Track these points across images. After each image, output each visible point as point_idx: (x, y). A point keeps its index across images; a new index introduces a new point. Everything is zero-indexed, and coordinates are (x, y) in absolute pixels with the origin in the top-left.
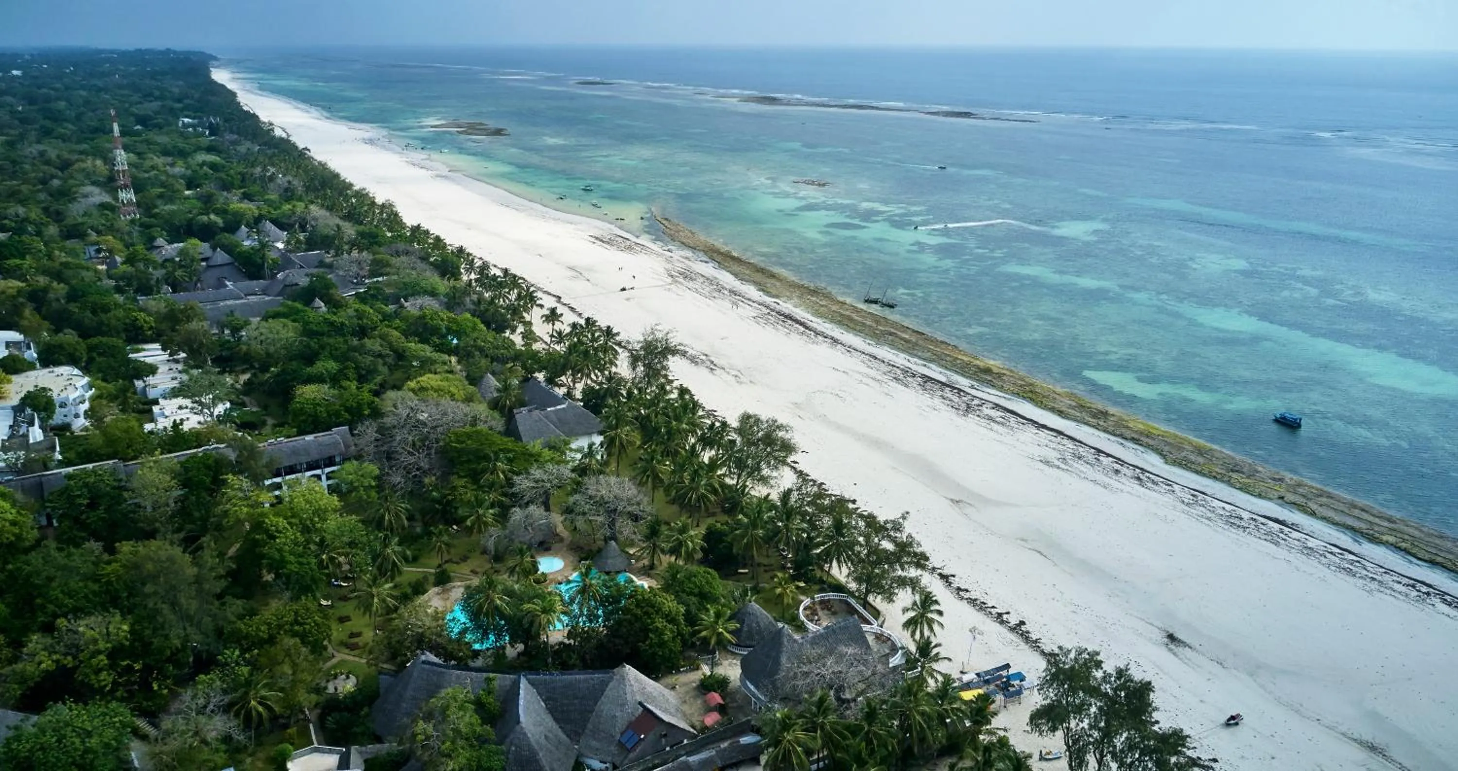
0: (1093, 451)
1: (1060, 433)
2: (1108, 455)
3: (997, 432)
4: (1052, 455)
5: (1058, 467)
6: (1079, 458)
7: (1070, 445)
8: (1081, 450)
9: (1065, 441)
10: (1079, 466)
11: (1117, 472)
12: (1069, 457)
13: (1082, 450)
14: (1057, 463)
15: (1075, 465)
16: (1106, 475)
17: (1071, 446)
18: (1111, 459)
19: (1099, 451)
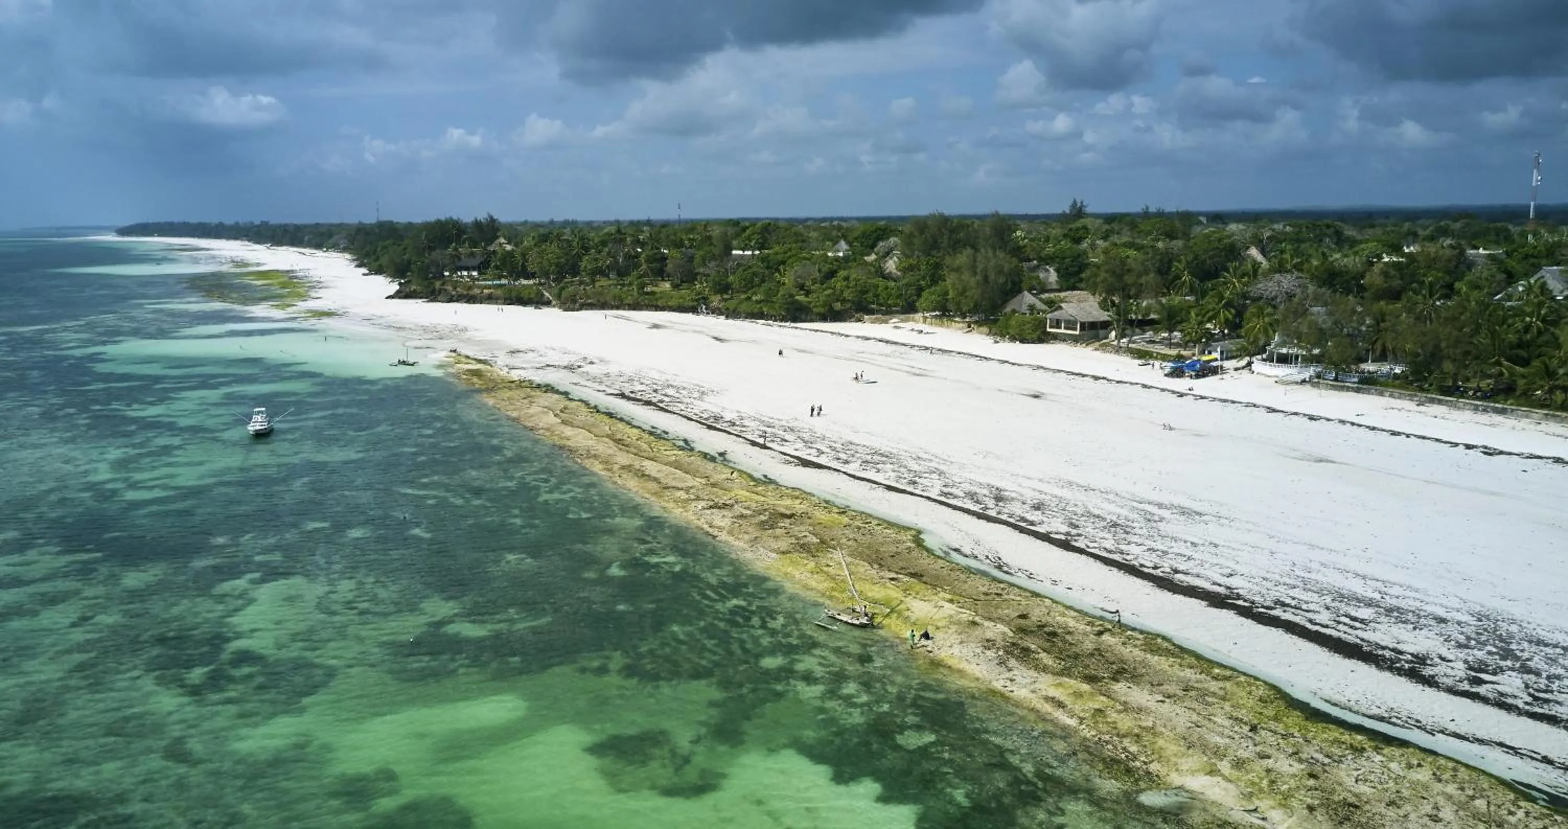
0: (1081, 544)
1: (1165, 583)
2: (1045, 537)
3: (1342, 571)
4: (1175, 526)
5: (1160, 506)
6: (1115, 525)
7: (1137, 554)
8: (1109, 544)
9: (1147, 561)
10: (1112, 508)
11: (1037, 507)
12: (1140, 526)
13: (1107, 542)
14: (1165, 513)
15: (1124, 512)
16: (1061, 499)
17: (1134, 549)
18: (1041, 529)
19: (1066, 545)
